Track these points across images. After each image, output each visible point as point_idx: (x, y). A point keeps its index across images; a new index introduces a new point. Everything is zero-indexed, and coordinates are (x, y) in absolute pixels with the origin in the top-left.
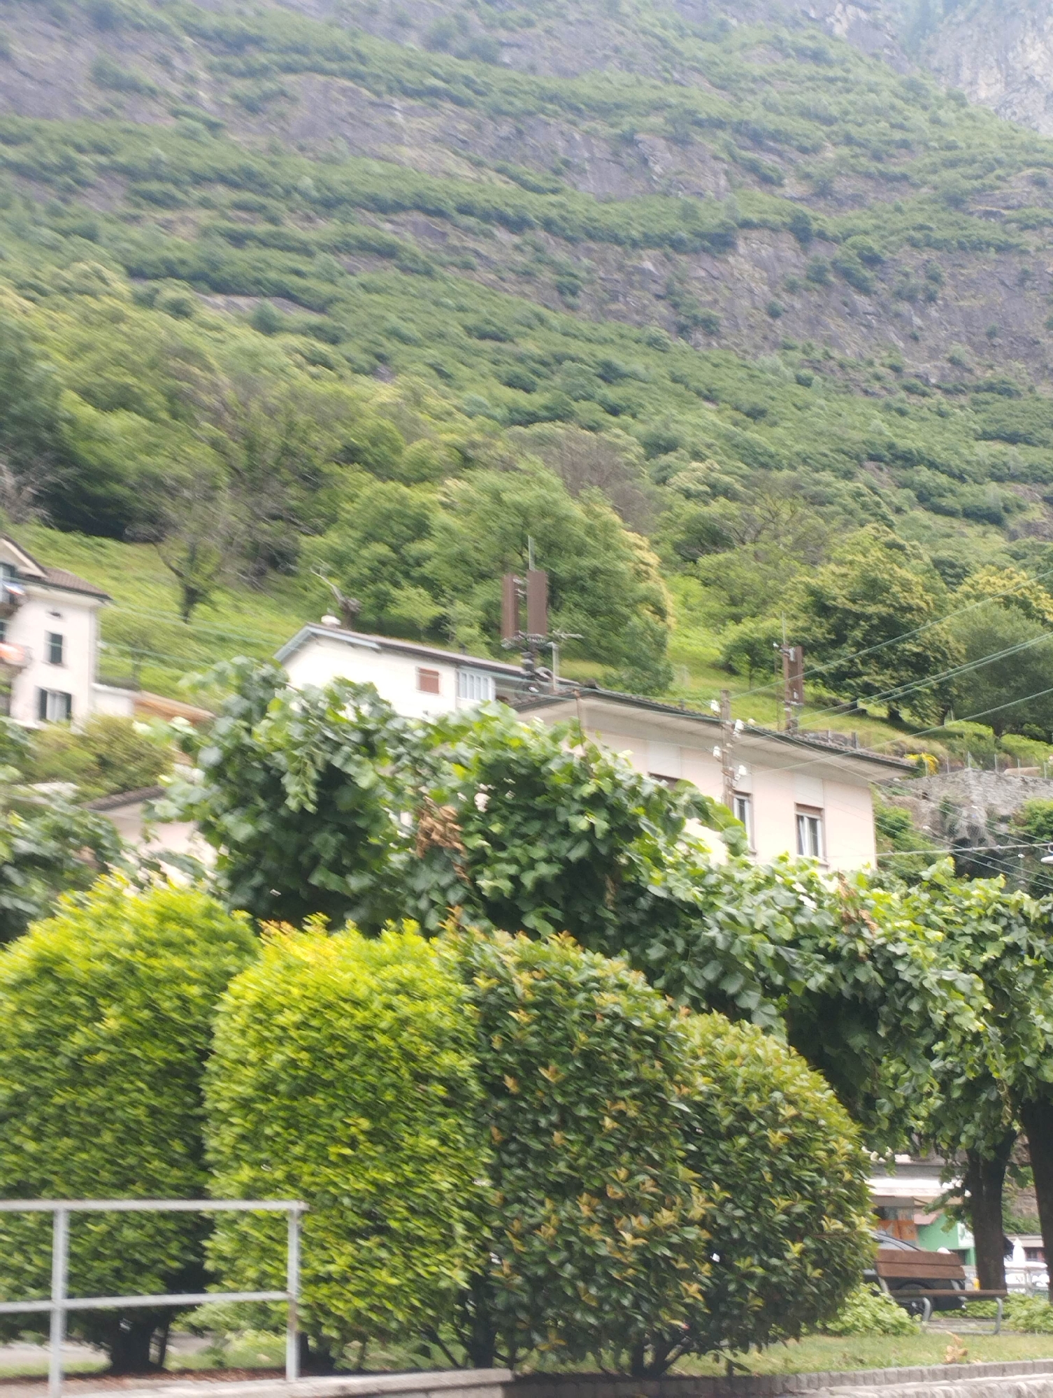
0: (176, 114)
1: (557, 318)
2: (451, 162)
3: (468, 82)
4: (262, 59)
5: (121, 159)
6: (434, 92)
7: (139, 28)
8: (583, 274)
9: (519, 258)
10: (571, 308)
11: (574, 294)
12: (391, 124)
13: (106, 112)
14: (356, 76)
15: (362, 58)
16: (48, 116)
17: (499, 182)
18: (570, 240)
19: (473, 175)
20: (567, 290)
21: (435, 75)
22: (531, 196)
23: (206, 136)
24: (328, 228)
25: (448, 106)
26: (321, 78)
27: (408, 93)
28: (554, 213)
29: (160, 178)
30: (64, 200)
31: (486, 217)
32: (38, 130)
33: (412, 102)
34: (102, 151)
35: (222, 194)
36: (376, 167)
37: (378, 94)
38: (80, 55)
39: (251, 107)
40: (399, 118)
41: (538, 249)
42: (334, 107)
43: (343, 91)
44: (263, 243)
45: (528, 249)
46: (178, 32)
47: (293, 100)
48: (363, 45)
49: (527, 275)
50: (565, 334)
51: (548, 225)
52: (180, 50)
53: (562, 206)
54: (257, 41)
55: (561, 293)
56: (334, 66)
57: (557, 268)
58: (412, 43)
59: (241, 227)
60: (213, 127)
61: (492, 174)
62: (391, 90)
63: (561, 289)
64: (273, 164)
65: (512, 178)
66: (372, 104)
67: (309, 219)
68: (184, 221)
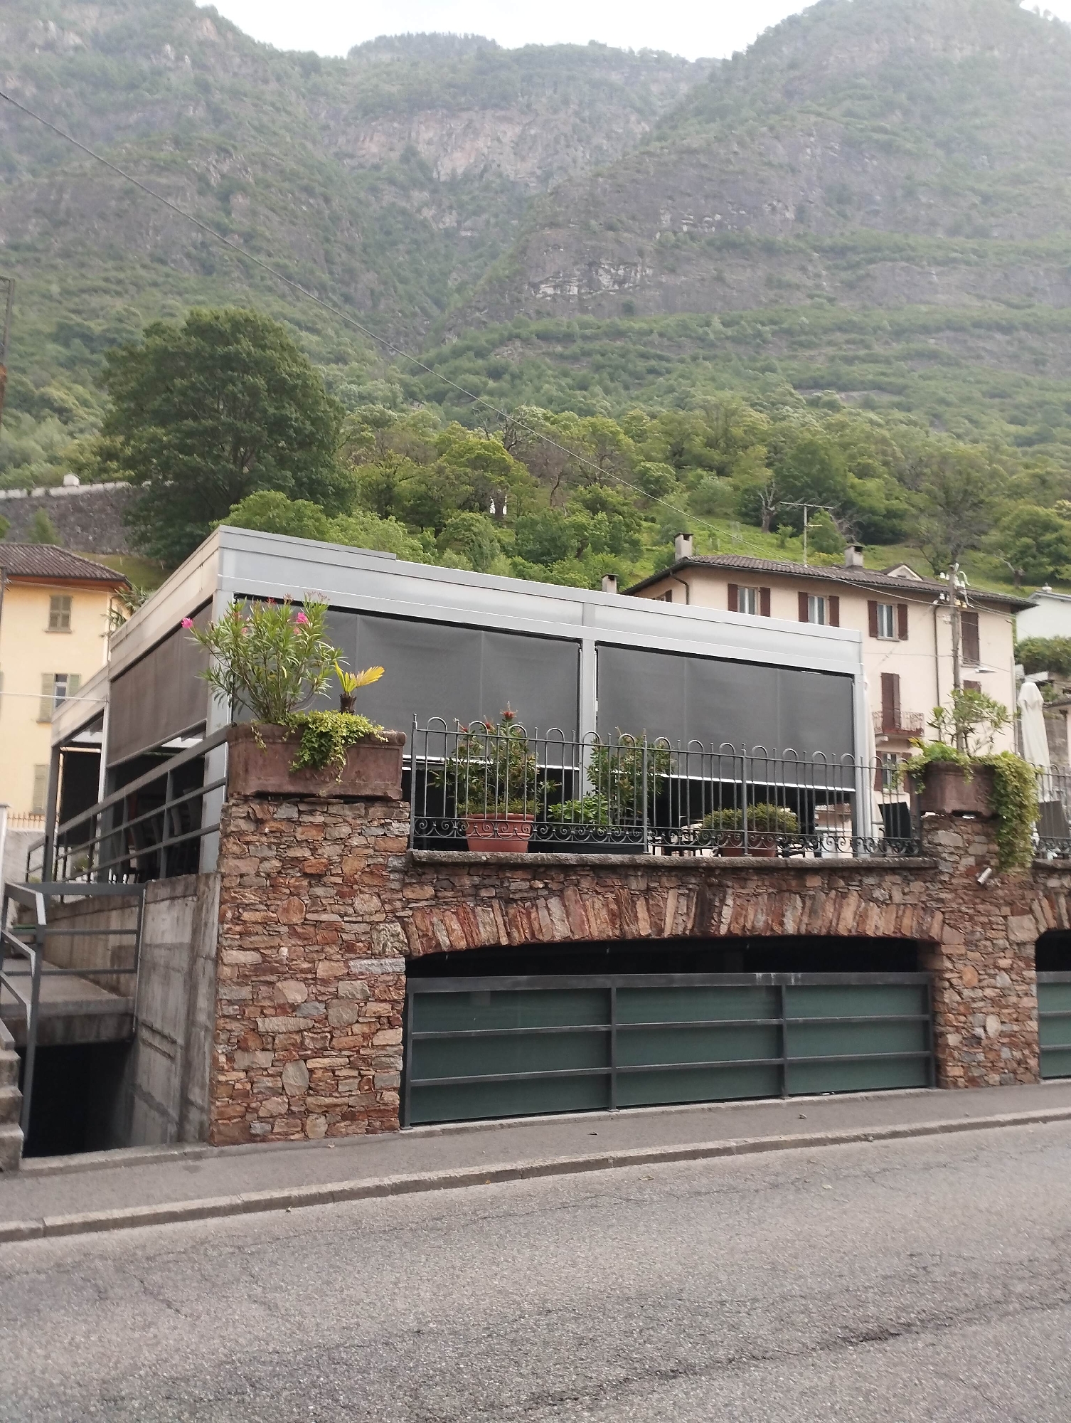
0: (811, 297)
1: (1036, 380)
2: (966, 299)
3: (975, 251)
4: (856, 258)
5: (785, 326)
6: (954, 260)
7: (788, 252)
8: (1050, 352)
9: (1010, 349)
10: (1042, 372)
11: (1044, 365)
12: (930, 283)
13: (776, 301)
14: (908, 259)
15: (913, 249)
16: (744, 309)
17: (995, 306)
18: (1040, 333)
19: (979, 304)
20: (1039, 363)
21: (956, 251)
22: (1015, 311)
23: (827, 306)
24: (898, 347)
25: (963, 267)
26: (889, 264)
27: (938, 264)
28: (1030, 320)
29: (806, 333)
30: (757, 353)
31: (989, 328)
32: (741, 317)
33: (942, 268)
34: (773, 322)
35: (839, 337)
36: (923, 308)
37: (922, 267)
38: (760, 273)
39: (850, 286)
40: (935, 278)
41: (1020, 341)
42: (897, 279)
43: (902, 268)
44: (863, 360)
45: (1016, 343)
46: (809, 251)
47: (874, 278)
48: (911, 241)
49: (1015, 357)
50: (1041, 389)
51: (1027, 327)
52: (811, 261)
53: (1035, 315)
54: (853, 249)
55: (1037, 365)
56: (897, 256)
57: (1032, 351)
58: (940, 234)
59: (850, 353)
60: (831, 300)
61: (990, 302)
62: (929, 265)
63: (1036, 363)
64: (865, 316)
65: (1004, 303)
66: (919, 273)
67: (887, 343)
68: (820, 354)
